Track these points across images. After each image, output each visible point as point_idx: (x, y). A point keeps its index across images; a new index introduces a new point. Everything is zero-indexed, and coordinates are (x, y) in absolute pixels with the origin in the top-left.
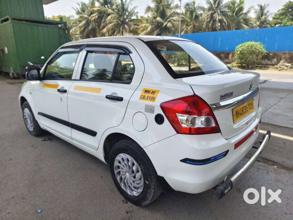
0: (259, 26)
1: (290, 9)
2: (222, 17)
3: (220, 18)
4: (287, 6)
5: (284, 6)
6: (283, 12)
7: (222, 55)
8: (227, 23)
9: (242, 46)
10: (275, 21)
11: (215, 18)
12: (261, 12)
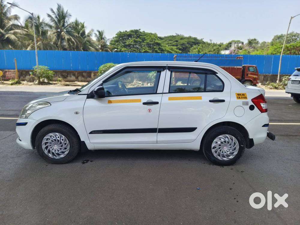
0: (101, 49)
1: (121, 38)
2: (70, 37)
3: (68, 37)
4: (119, 35)
5: (116, 35)
6: (117, 40)
7: (84, 74)
8: (75, 43)
9: (104, 67)
10: (112, 46)
11: (64, 37)
12: (101, 37)
